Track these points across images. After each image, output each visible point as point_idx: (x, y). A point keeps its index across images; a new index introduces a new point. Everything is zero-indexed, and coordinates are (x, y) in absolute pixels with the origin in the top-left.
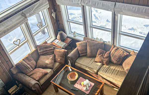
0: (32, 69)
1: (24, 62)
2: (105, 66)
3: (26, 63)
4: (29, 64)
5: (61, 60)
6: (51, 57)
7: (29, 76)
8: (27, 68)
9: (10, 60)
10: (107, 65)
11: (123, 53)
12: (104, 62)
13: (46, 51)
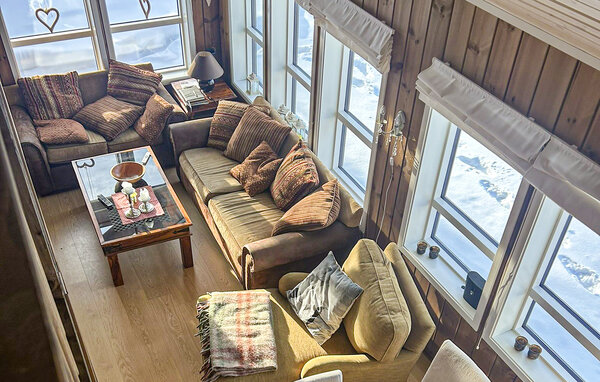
0: (57, 115)
1: (44, 83)
2: (242, 194)
3: (47, 90)
4: (54, 96)
5: (147, 127)
6: (128, 109)
7: (35, 126)
8: (45, 103)
9: (6, 58)
10: (252, 194)
11: (305, 174)
12: (249, 182)
13: (129, 88)
